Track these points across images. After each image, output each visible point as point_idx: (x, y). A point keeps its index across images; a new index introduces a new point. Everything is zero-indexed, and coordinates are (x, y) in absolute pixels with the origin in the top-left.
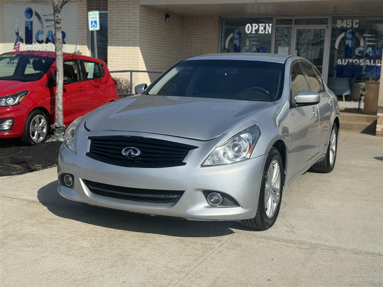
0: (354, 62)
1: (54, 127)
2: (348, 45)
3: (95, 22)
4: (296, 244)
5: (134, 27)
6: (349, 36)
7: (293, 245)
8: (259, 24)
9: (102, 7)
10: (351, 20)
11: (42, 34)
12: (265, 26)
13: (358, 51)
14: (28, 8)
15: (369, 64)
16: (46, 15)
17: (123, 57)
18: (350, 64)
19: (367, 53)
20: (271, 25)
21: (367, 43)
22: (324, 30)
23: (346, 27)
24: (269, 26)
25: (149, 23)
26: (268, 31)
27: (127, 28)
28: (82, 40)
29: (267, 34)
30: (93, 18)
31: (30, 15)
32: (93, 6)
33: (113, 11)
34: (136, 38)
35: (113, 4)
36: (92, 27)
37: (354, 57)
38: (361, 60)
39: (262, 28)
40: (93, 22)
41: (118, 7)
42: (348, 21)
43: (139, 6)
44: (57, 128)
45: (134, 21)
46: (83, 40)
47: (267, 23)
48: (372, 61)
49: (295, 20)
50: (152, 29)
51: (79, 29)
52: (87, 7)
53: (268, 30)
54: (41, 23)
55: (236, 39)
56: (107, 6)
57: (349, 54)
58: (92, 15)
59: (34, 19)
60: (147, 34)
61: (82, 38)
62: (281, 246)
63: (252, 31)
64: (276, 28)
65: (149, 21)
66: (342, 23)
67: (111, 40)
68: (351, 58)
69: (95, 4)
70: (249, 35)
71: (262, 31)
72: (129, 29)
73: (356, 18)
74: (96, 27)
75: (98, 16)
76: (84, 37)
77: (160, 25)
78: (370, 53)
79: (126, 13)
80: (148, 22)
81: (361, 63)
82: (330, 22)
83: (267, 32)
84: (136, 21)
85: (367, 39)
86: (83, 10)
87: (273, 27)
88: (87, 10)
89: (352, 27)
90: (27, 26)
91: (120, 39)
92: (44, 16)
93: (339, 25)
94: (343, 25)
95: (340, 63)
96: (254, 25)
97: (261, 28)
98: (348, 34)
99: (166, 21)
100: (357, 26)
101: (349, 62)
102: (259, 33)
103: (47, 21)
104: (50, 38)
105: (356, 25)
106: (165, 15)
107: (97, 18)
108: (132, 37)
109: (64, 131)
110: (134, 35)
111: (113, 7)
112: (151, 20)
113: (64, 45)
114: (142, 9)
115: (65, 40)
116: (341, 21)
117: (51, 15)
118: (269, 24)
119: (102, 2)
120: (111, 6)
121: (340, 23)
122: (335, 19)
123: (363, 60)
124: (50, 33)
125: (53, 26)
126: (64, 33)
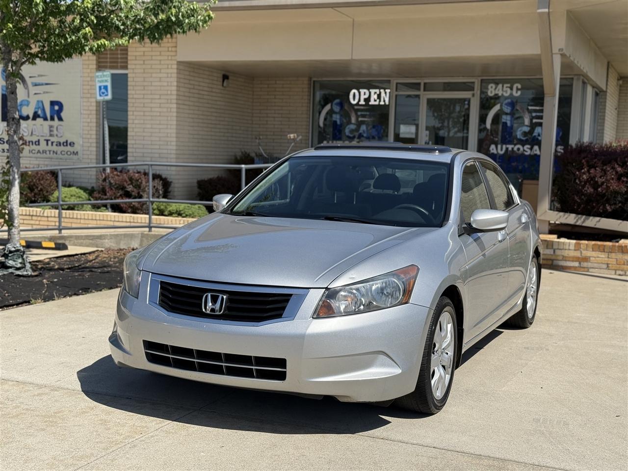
0: (515, 149)
1: (7, 251)
2: (506, 123)
3: (106, 88)
5: (167, 95)
6: (507, 109)
8: (371, 90)
9: (119, 65)
10: (509, 85)
11: (28, 105)
12: (380, 93)
13: (521, 132)
15: (538, 153)
16: (34, 75)
17: (152, 141)
18: (509, 153)
19: (535, 136)
20: (388, 91)
21: (534, 121)
22: (469, 101)
23: (502, 94)
24: (386, 93)
25: (194, 89)
26: (384, 101)
27: (158, 97)
28: (89, 114)
29: (382, 105)
30: (102, 81)
32: (107, 62)
33: (136, 71)
34: (171, 112)
35: (136, 60)
36: (100, 96)
37: (515, 142)
38: (527, 147)
39: (376, 97)
40: (102, 87)
41: (144, 64)
42: (505, 85)
43: (175, 63)
44: (11, 252)
45: (168, 86)
46: (91, 114)
47: (382, 89)
49: (425, 84)
50: (199, 98)
51: (83, 98)
52: (96, 65)
53: (384, 98)
54: (26, 89)
55: (336, 113)
56: (127, 62)
57: (507, 136)
58: (101, 77)
60: (189, 105)
61: (89, 112)
63: (359, 100)
64: (396, 96)
65: (194, 85)
66: (496, 89)
67: (133, 115)
68: (510, 143)
69: (108, 60)
70: (356, 107)
71: (375, 101)
72: (160, 99)
73: (516, 81)
74: (107, 95)
75: (109, 79)
76: (91, 110)
77: (212, 92)
79: (156, 73)
80: (192, 87)
81: (526, 152)
82: (477, 87)
83: (382, 103)
84: (171, 86)
85: (534, 114)
86: (91, 69)
87: (391, 94)
88: (96, 69)
89: (511, 94)
90: (4, 93)
91: (147, 114)
92: (30, 77)
93: (491, 92)
94: (497, 92)
95: (495, 152)
96: (362, 91)
97: (374, 97)
98: (506, 106)
99: (223, 85)
100: (519, 93)
101: (507, 149)
102: (370, 103)
103: (36, 85)
104: (40, 112)
105: (517, 92)
106: (221, 76)
107: (108, 82)
108: (165, 110)
109: (22, 256)
110: (167, 108)
111: (135, 65)
112: (197, 83)
113: (61, 123)
114: (181, 67)
115: (63, 115)
116: (494, 86)
117: (42, 76)
118: (385, 89)
119: (119, 56)
120: (133, 62)
121: (493, 90)
122: (484, 83)
123: (529, 146)
124: (40, 103)
125: (44, 93)
126: (60, 105)
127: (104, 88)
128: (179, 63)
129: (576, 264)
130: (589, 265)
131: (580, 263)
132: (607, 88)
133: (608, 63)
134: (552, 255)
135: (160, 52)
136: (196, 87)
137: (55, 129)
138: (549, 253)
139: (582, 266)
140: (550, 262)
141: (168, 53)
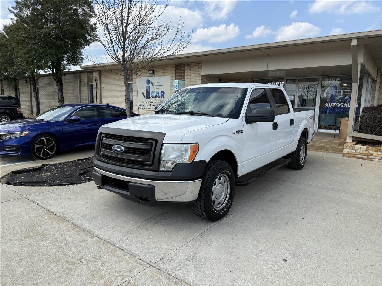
0: (336, 105)
2: (333, 94)
3: (177, 86)
6: (333, 89)
8: (277, 82)
9: (182, 77)
10: (334, 79)
11: (154, 93)
12: (280, 83)
13: (339, 98)
14: (147, 80)
15: (347, 106)
18: (333, 106)
19: (345, 99)
20: (283, 83)
21: (345, 93)
22: (317, 85)
24: (282, 83)
30: (175, 84)
31: (148, 83)
33: (187, 79)
35: (188, 75)
36: (175, 89)
37: (336, 102)
42: (333, 79)
47: (281, 82)
48: (349, 104)
49: (298, 79)
51: (171, 90)
52: (174, 78)
56: (185, 77)
57: (333, 100)
59: (150, 85)
68: (334, 102)
69: (179, 76)
73: (338, 77)
74: (177, 89)
78: (347, 99)
81: (342, 106)
82: (320, 80)
85: (346, 91)
86: (172, 79)
90: (147, 89)
94: (329, 82)
95: (327, 106)
96: (273, 83)
100: (339, 82)
101: (333, 104)
103: (156, 86)
104: (157, 95)
106: (218, 80)
107: (177, 84)
111: (188, 77)
113: (164, 99)
115: (165, 96)
116: (328, 79)
118: (282, 82)
119: (182, 74)
122: (323, 78)
123: (343, 104)
124: (158, 92)
125: (159, 88)
126: (164, 92)
128: (202, 76)
129: (366, 157)
130: (373, 157)
131: (368, 157)
132: (377, 79)
133: (378, 69)
134: (354, 152)
135: (196, 72)
137: (162, 101)
138: (353, 151)
139: (369, 158)
140: (353, 155)
141: (198, 72)
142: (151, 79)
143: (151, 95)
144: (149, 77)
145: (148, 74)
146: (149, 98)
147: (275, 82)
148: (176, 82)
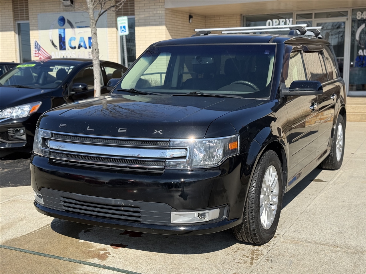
3: (124, 27)
4: (343, 248)
5: (160, 29)
7: (340, 249)
8: (280, 20)
9: (129, 13)
11: (75, 40)
12: (286, 21)
14: (61, 16)
16: (78, 22)
20: (291, 20)
22: (344, 23)
24: (290, 21)
25: (174, 25)
27: (154, 31)
28: (112, 44)
30: (122, 23)
31: (62, 23)
33: (139, 16)
35: (139, 9)
36: (121, 32)
39: (283, 23)
40: (122, 27)
41: (144, 11)
43: (164, 9)
45: (160, 24)
47: (287, 18)
49: (315, 14)
50: (177, 31)
51: (108, 34)
52: (115, 13)
53: (289, 24)
56: (134, 11)
58: (121, 21)
62: (327, 251)
65: (174, 23)
66: (361, 15)
67: (139, 43)
69: (123, 10)
74: (125, 32)
75: (126, 22)
76: (113, 41)
77: (184, 26)
79: (152, 16)
80: (173, 24)
82: (350, 14)
84: (162, 24)
86: (112, 16)
87: (293, 21)
88: (115, 16)
90: (60, 33)
92: (76, 23)
93: (359, 17)
94: (362, 17)
95: (362, 54)
96: (274, 20)
99: (189, 22)
103: (79, 28)
104: (82, 44)
106: (188, 16)
107: (126, 24)
111: (139, 12)
112: (176, 21)
114: (168, 12)
116: (360, 13)
117: (83, 22)
118: (289, 19)
119: (129, 7)
120: (138, 11)
121: (360, 15)
122: (354, 11)
124: (82, 39)
125: (84, 32)
127: (123, 27)
128: (167, 10)
135: (155, 3)
136: (176, 24)
141: (159, 4)
142: (67, 16)
143: (70, 43)
144: (63, 11)
145: (61, 7)
146: (65, 49)
147: (278, 19)
148: (123, 20)
